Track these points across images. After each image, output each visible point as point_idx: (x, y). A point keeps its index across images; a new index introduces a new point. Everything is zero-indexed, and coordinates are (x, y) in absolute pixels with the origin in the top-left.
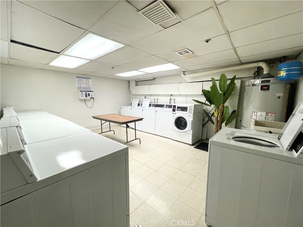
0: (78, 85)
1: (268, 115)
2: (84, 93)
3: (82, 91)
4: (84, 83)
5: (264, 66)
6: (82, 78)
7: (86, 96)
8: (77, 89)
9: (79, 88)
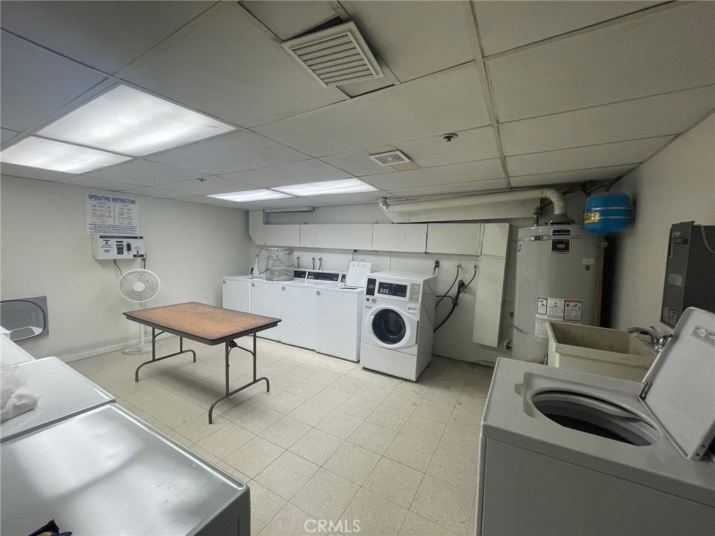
0: (95, 218)
1: (568, 305)
2: (113, 242)
3: (108, 237)
4: (114, 216)
5: (556, 198)
6: (107, 199)
7: (120, 251)
8: (89, 231)
9: (96, 227)
